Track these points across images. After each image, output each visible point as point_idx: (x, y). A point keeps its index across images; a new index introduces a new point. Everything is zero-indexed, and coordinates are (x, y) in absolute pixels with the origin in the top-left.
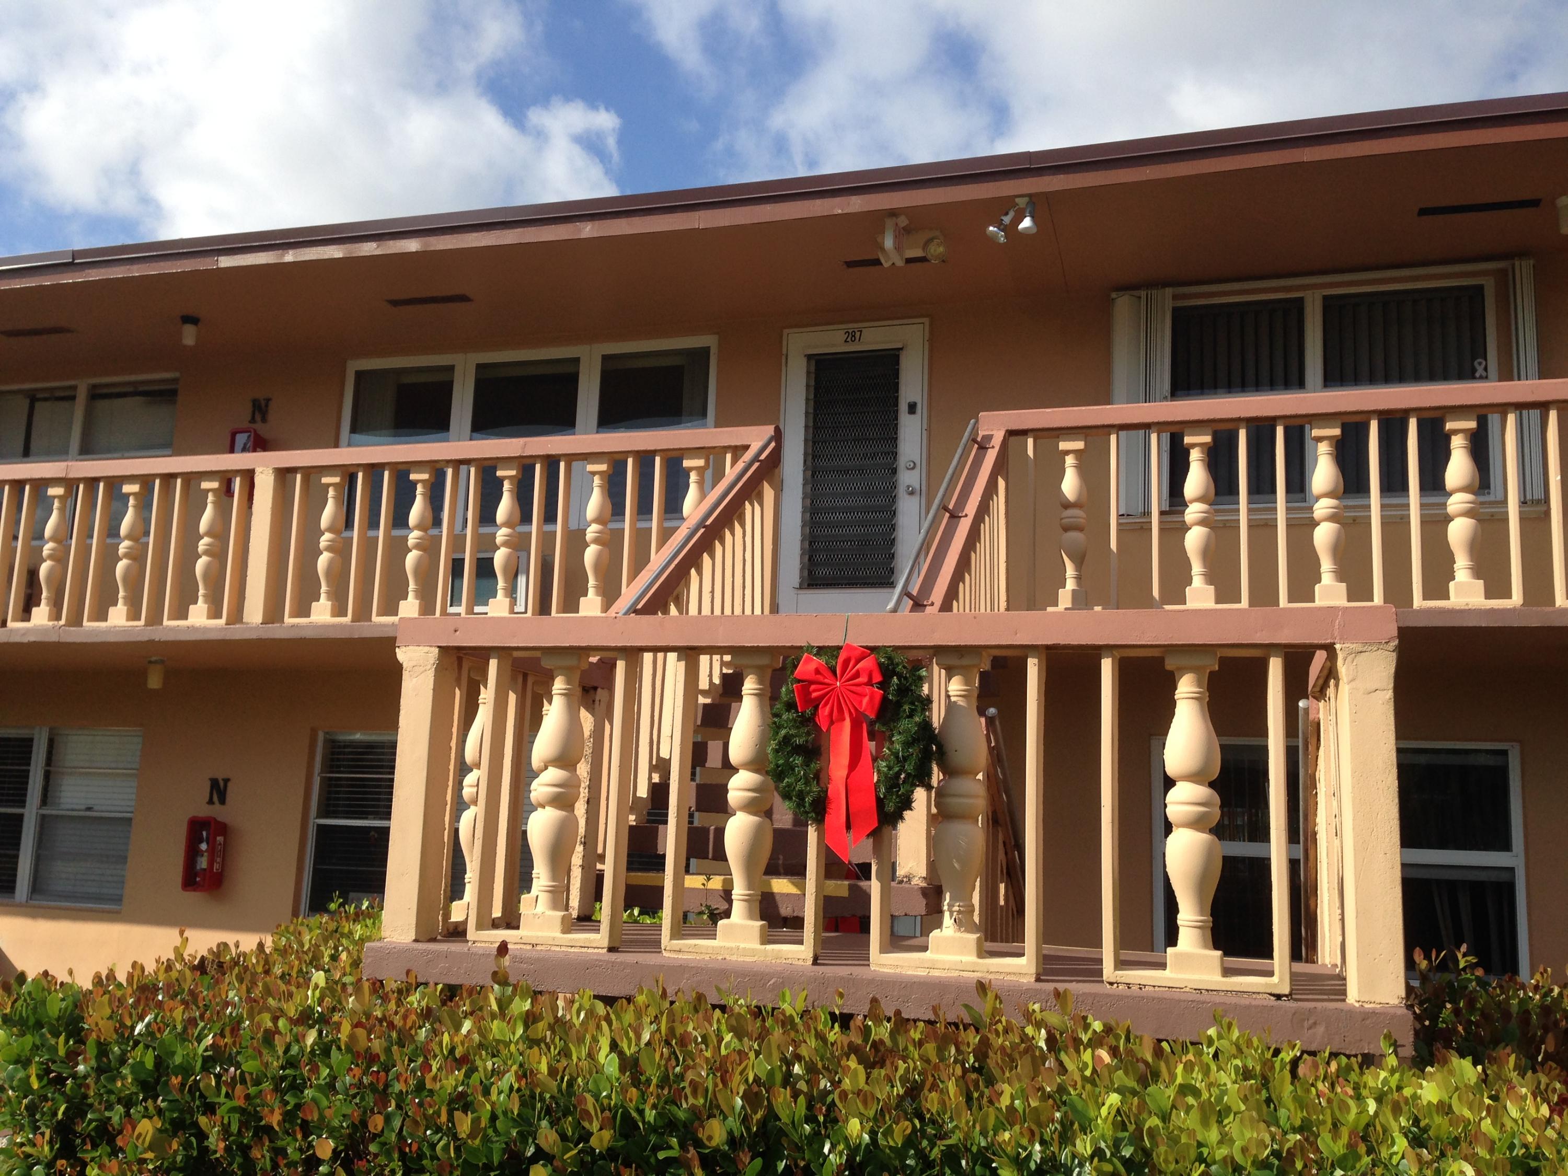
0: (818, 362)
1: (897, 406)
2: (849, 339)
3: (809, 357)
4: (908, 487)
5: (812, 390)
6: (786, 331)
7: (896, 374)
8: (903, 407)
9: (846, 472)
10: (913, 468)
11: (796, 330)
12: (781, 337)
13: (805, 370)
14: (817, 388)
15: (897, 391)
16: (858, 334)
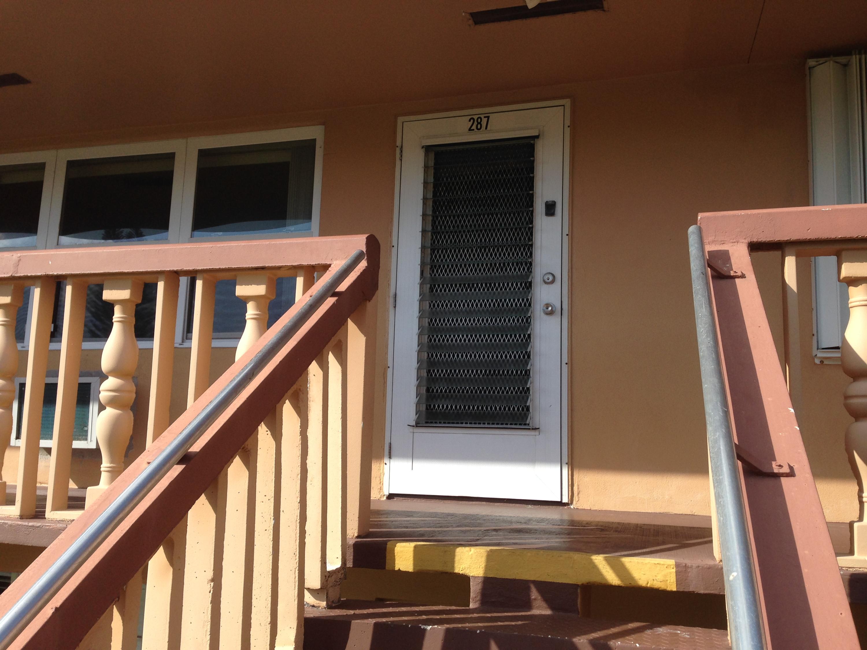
0: (437, 155)
1: (532, 206)
2: (474, 127)
3: (428, 149)
4: (547, 305)
5: (431, 187)
6: (400, 119)
7: (531, 169)
8: (539, 208)
9: (471, 286)
10: (553, 282)
11: (412, 118)
12: (395, 126)
13: (422, 164)
14: (436, 186)
15: (532, 188)
16: (484, 121)
